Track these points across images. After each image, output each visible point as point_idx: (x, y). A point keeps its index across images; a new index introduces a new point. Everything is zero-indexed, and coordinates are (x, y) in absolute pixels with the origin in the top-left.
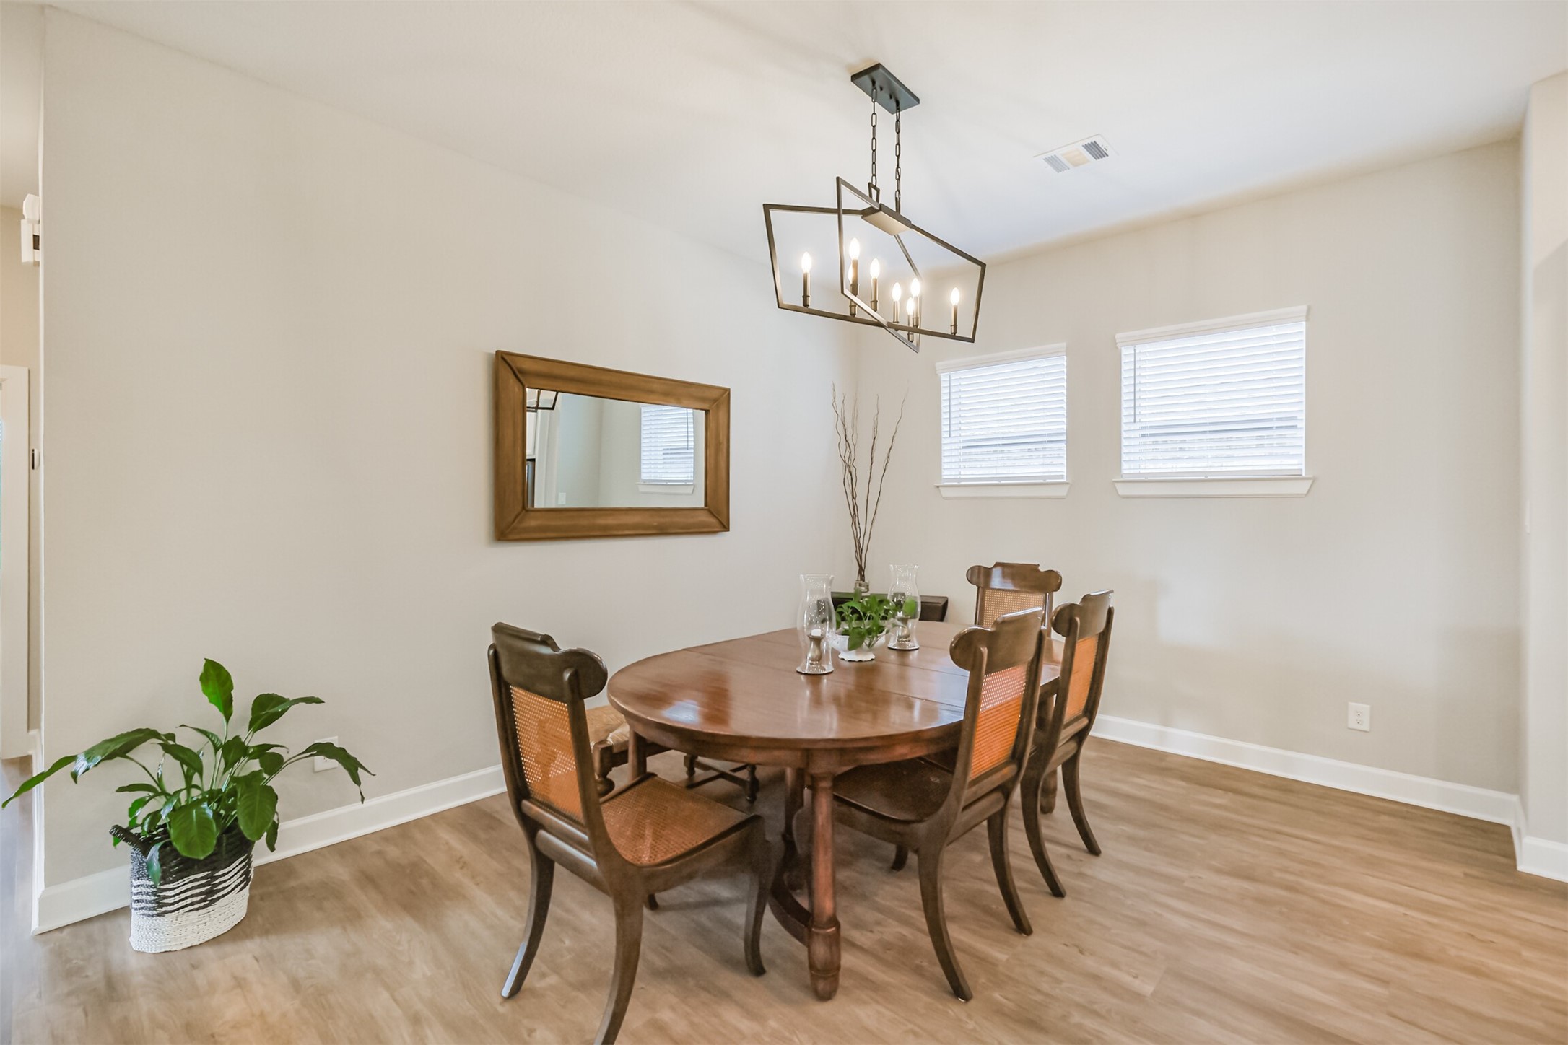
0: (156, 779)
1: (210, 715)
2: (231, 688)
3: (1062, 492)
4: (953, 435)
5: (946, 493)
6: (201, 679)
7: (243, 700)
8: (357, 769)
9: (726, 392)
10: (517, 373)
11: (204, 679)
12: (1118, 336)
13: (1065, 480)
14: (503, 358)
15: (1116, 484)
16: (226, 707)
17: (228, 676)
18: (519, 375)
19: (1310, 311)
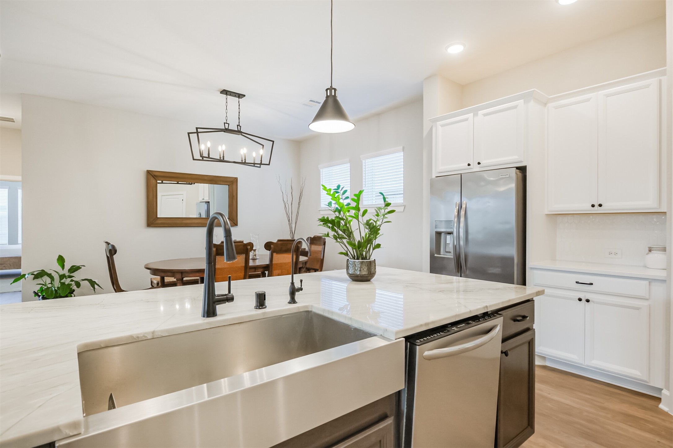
0: (45, 282)
1: (59, 269)
2: (65, 262)
5: (322, 213)
6: (57, 259)
7: (68, 266)
8: (94, 285)
9: (236, 179)
10: (154, 176)
11: (58, 260)
12: (361, 156)
14: (148, 172)
16: (63, 267)
17: (64, 259)
18: (155, 177)
19: (403, 148)
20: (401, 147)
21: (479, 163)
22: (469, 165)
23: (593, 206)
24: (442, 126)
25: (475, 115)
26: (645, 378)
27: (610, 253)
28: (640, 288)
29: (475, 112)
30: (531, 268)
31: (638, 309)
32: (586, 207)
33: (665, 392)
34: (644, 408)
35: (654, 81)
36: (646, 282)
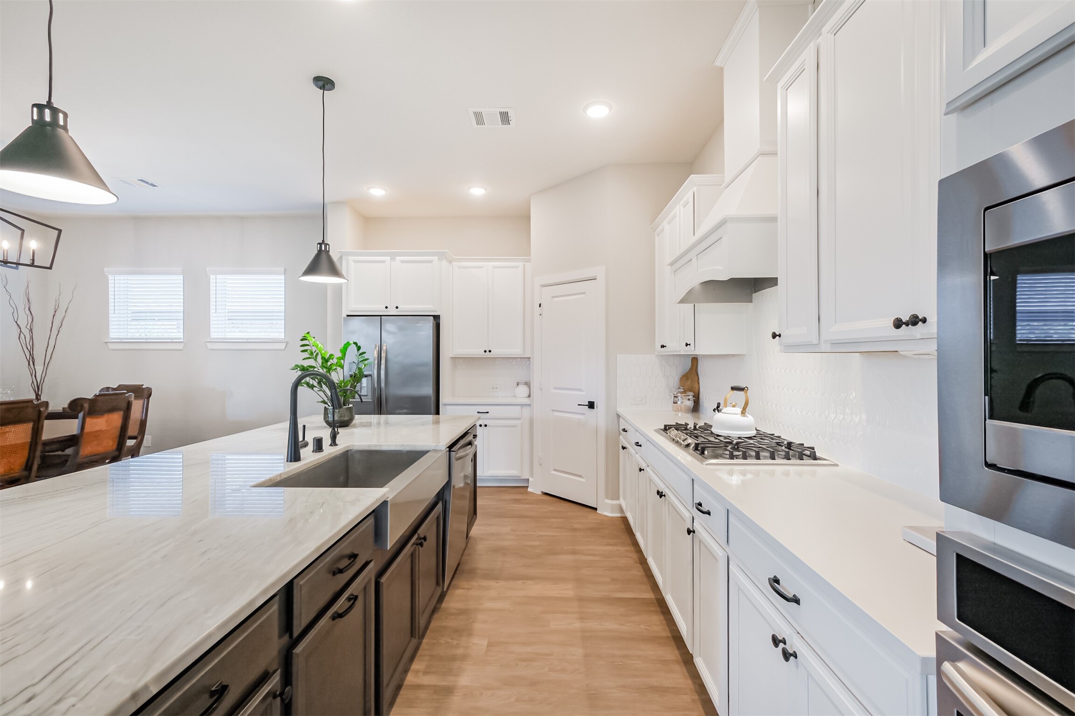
3: (180, 346)
4: (116, 312)
5: (111, 346)
12: (208, 269)
13: (182, 340)
15: (207, 343)
19: (285, 270)
20: (282, 269)
21: (397, 308)
22: (386, 307)
23: (485, 351)
24: (355, 262)
25: (393, 259)
26: (519, 475)
27: (493, 388)
28: (515, 411)
29: (393, 256)
30: (444, 405)
31: (515, 426)
32: (478, 352)
33: (531, 479)
34: (521, 493)
35: (520, 264)
36: (520, 407)
